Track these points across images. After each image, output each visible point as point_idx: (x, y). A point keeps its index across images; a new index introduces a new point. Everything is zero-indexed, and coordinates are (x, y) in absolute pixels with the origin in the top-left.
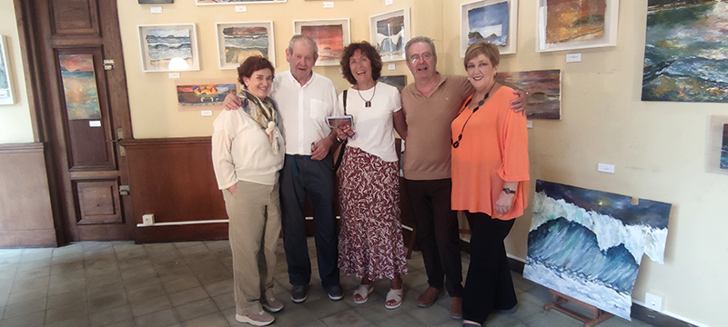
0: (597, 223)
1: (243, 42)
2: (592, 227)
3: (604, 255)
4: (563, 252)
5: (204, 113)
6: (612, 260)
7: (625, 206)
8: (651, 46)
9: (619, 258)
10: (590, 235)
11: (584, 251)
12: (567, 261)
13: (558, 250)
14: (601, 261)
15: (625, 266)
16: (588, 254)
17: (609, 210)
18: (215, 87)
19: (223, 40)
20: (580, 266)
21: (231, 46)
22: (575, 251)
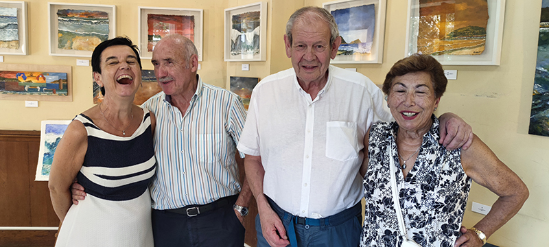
1: (80, 27)
5: (28, 103)
8: (543, 69)
18: (43, 75)
19: (57, 23)
21: (65, 29)
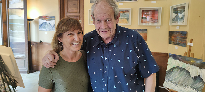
0: (190, 68)
2: (188, 70)
3: (192, 79)
4: (178, 78)
6: (195, 81)
7: (200, 63)
9: (198, 80)
10: (188, 72)
11: (185, 77)
12: (180, 81)
13: (176, 77)
14: (191, 81)
15: (200, 83)
16: (187, 79)
17: (195, 64)
20: (184, 82)
22: (182, 78)
